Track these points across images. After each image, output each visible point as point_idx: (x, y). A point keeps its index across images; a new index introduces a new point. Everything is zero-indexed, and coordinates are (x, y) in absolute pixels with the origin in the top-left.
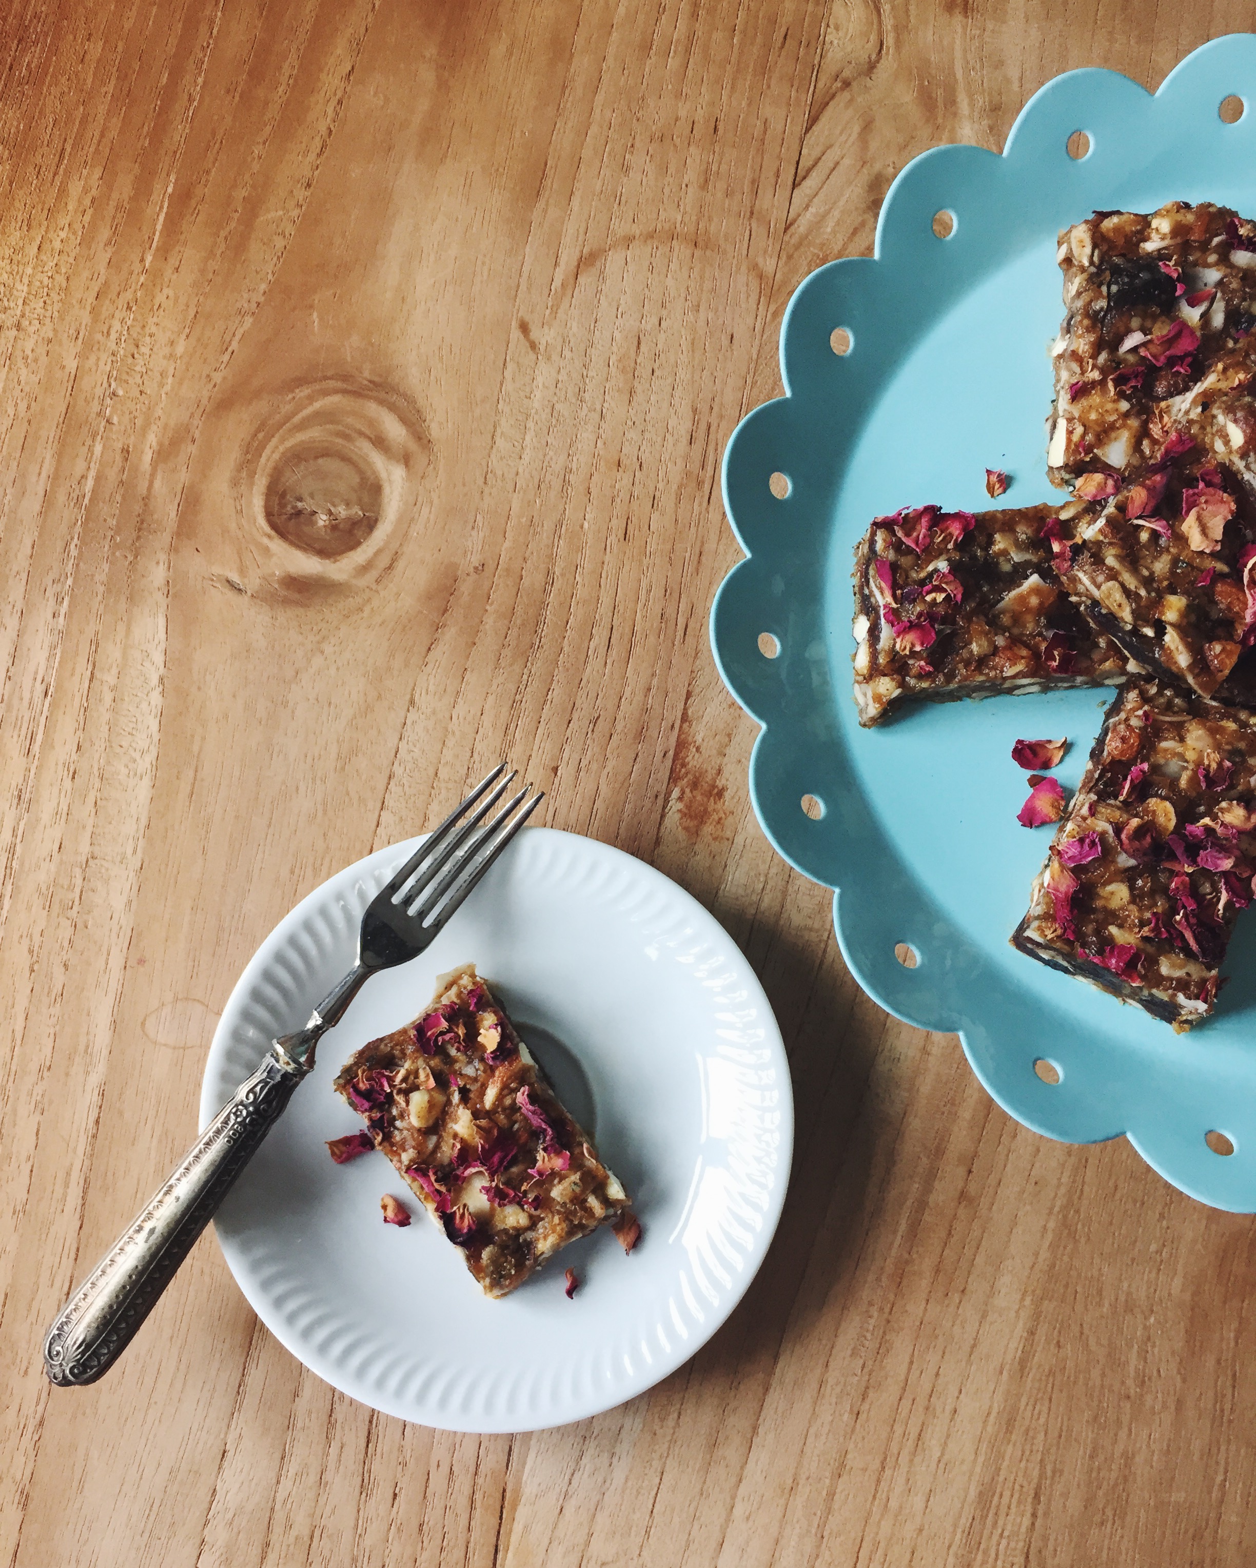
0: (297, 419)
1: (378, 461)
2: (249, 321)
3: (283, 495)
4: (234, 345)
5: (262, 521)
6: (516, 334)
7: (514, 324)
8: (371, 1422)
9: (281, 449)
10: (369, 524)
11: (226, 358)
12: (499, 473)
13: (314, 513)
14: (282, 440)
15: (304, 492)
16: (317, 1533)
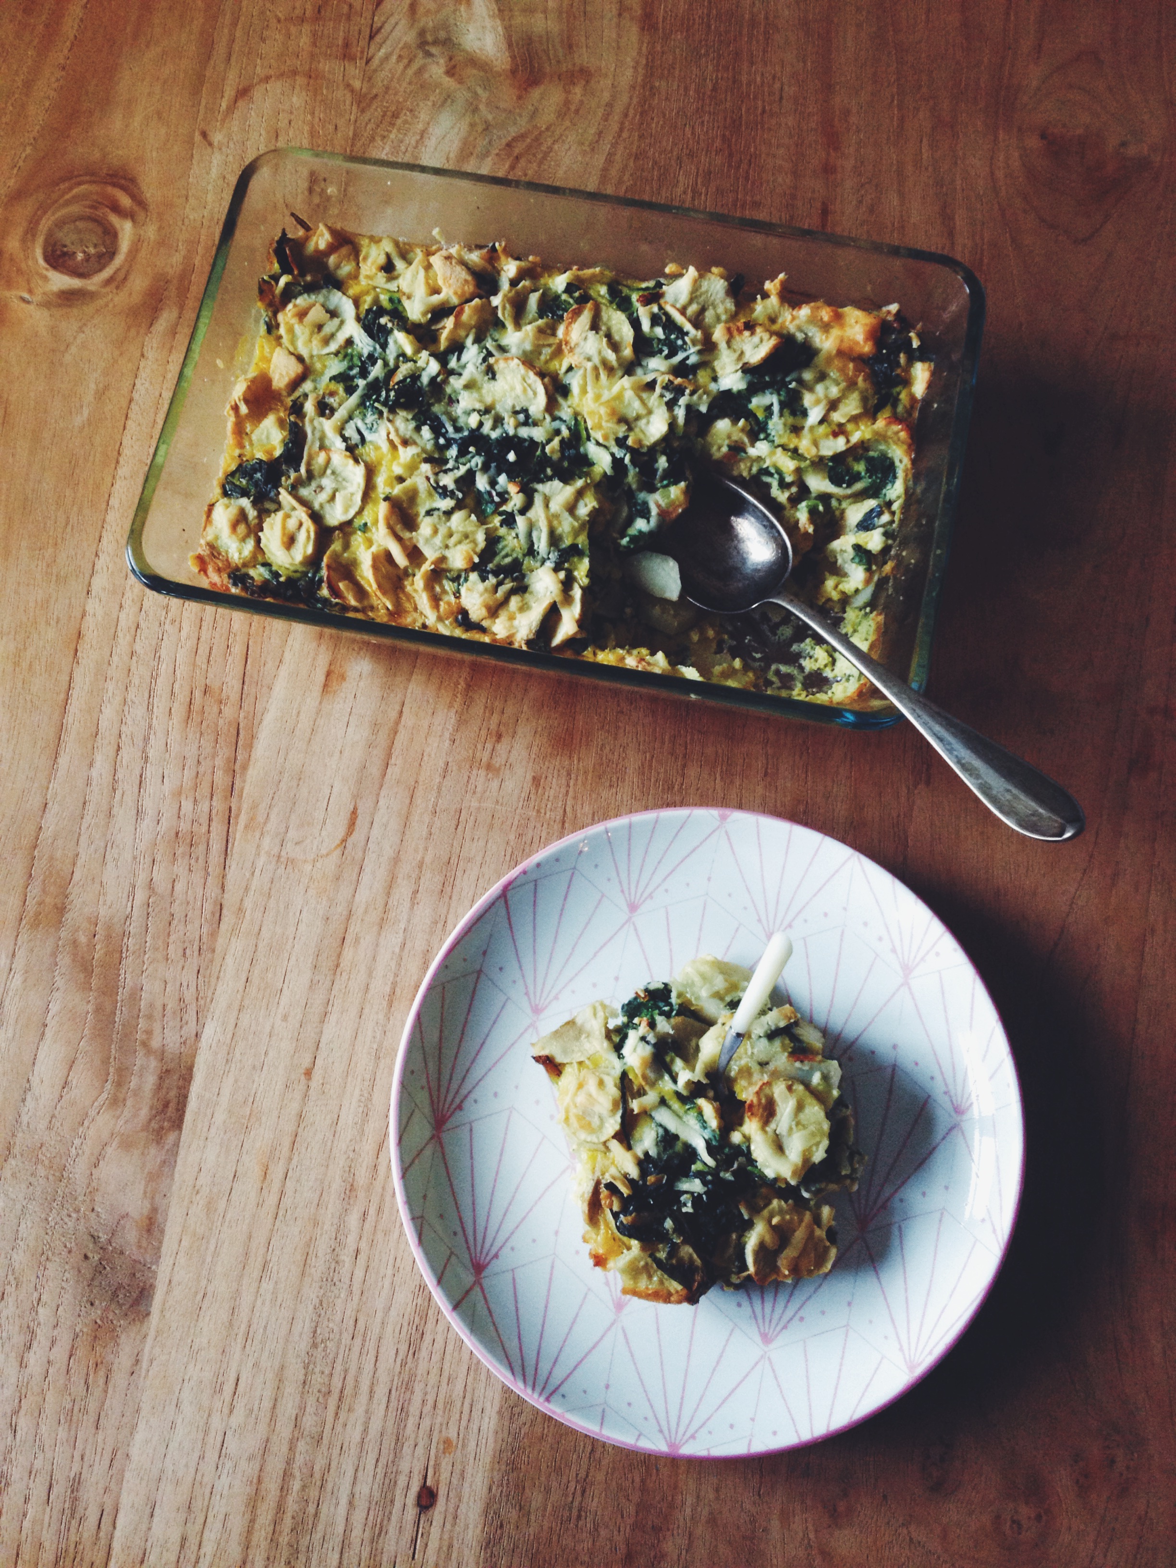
0: (61, 201)
1: (114, 219)
2: (29, 150)
3: (55, 245)
4: (21, 163)
5: (41, 262)
6: (198, 137)
7: (197, 133)
8: (141, 776)
9: (53, 218)
10: (112, 254)
11: (15, 171)
12: (192, 217)
13: (75, 253)
14: (53, 214)
15: (68, 243)
16: (109, 845)
